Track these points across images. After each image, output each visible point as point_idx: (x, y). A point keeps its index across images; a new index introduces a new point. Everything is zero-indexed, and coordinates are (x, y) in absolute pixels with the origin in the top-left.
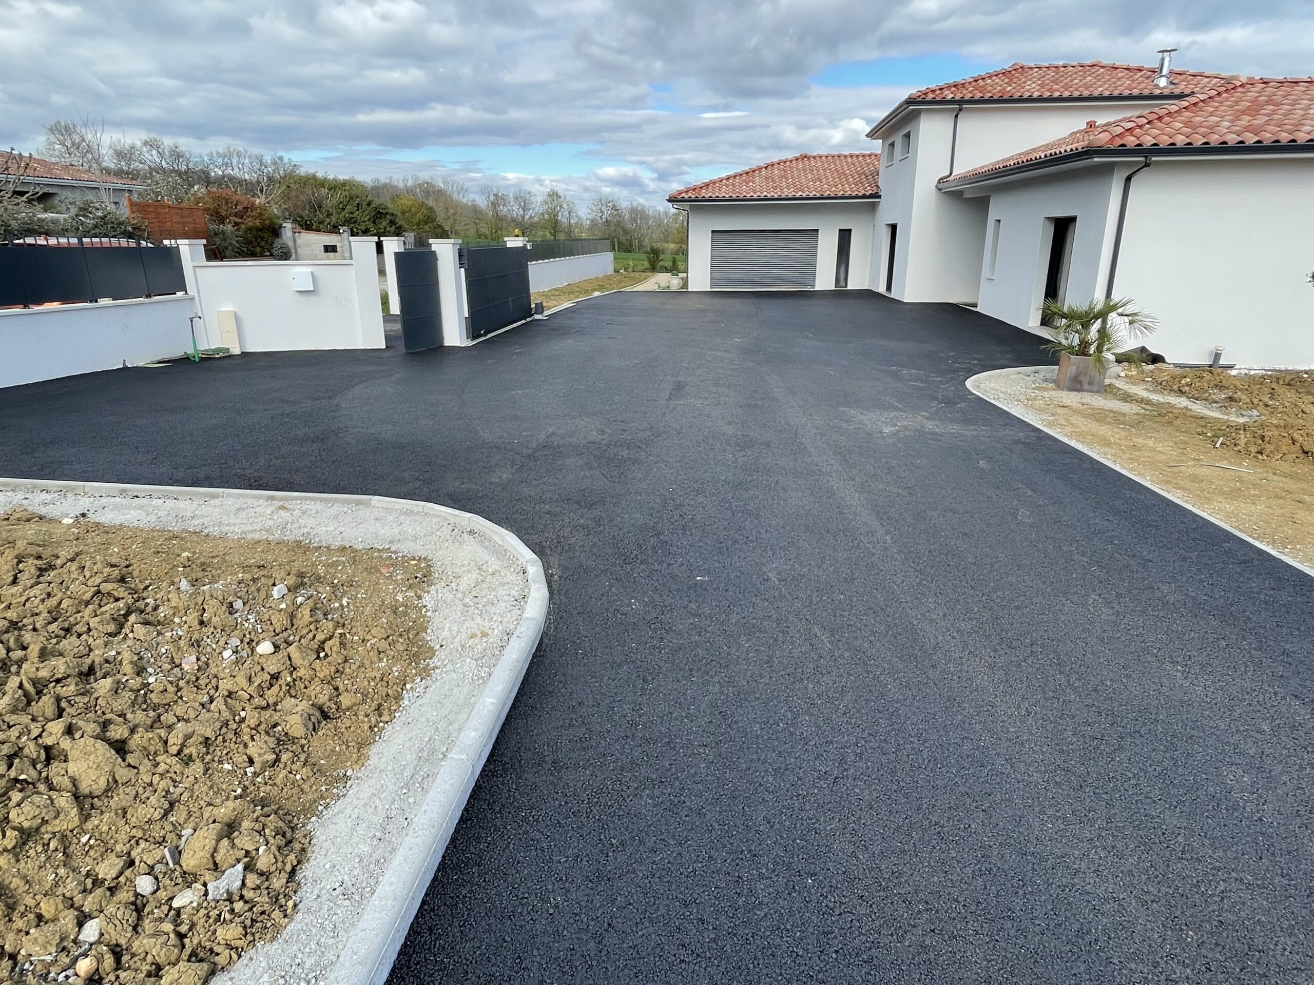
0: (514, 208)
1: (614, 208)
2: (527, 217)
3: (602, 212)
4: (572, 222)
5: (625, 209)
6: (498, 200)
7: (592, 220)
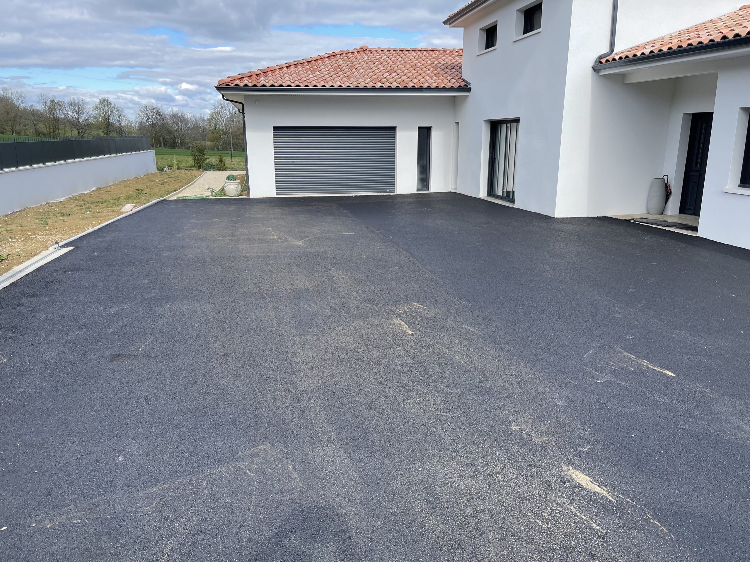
0: (69, 112)
1: (158, 113)
2: (81, 120)
3: (148, 117)
4: (122, 124)
5: (168, 115)
6: (54, 105)
7: (141, 123)
